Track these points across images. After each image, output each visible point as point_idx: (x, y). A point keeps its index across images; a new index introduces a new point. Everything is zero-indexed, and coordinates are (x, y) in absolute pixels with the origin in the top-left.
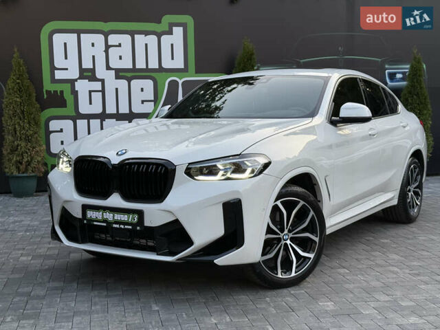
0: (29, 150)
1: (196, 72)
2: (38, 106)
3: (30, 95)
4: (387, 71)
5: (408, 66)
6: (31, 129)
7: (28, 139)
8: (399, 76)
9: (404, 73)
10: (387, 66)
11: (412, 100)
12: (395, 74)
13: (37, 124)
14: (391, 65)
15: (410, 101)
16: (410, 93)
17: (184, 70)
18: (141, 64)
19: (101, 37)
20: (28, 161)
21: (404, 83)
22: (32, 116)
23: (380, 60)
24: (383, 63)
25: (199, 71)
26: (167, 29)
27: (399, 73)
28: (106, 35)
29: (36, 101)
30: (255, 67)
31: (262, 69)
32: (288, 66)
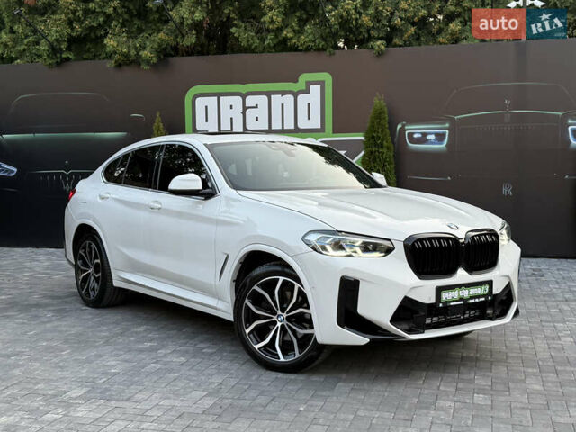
1: (334, 132)
4: (570, 128)
10: (570, 122)
14: (575, 119)
17: (322, 130)
18: (276, 125)
19: (239, 99)
23: (561, 114)
24: (566, 117)
25: (336, 131)
26: (304, 88)
28: (244, 97)
30: (399, 126)
31: (406, 127)
32: (438, 124)
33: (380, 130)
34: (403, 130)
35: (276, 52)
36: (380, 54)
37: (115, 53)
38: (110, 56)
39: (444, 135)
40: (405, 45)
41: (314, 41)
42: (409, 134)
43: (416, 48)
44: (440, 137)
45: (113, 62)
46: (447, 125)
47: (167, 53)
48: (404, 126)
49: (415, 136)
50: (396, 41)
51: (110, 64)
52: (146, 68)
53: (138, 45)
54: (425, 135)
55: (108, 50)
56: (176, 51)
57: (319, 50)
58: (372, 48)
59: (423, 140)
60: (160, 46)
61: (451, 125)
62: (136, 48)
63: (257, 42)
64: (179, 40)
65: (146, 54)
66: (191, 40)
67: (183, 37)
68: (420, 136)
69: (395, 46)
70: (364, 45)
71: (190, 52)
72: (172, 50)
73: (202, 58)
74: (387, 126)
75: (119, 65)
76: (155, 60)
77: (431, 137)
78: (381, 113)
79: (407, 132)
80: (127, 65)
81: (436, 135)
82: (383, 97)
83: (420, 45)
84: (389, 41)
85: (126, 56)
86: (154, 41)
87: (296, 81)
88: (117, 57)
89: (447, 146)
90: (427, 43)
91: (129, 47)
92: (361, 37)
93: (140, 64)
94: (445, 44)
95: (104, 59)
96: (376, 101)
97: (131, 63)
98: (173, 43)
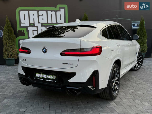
0: (11, 50)
2: (15, 35)
3: (11, 32)
4: (132, 24)
5: (139, 22)
6: (12, 43)
7: (11, 47)
8: (136, 25)
9: (138, 24)
10: (132, 22)
11: (141, 33)
12: (135, 24)
13: (14, 41)
14: (133, 21)
15: (140, 33)
16: (140, 31)
20: (11, 54)
21: (138, 27)
22: (12, 39)
23: (130, 20)
24: (131, 21)
27: (136, 24)
29: (14, 34)
87: (56, 7)
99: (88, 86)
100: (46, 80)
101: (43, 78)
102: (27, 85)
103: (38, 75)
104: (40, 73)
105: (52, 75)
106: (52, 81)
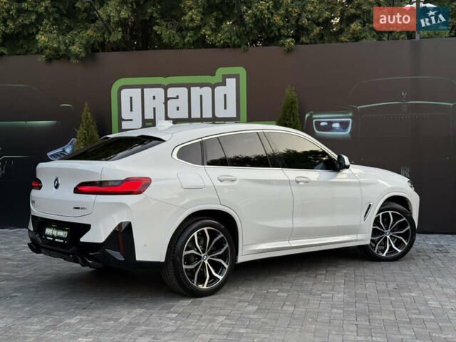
1: (248, 121)
30: (307, 115)
31: (314, 116)
32: (342, 113)
33: (292, 118)
34: (310, 119)
35: (195, 48)
36: (290, 51)
37: (46, 48)
38: (41, 52)
39: (347, 123)
40: (311, 43)
41: (230, 39)
42: (316, 122)
43: (320, 46)
44: (344, 125)
45: (44, 57)
46: (350, 115)
47: (94, 49)
48: (311, 115)
49: (322, 124)
50: (303, 39)
51: (42, 58)
52: (75, 61)
53: (67, 41)
54: (330, 123)
55: (39, 45)
56: (103, 46)
57: (235, 46)
58: (283, 45)
59: (329, 127)
60: (88, 42)
61: (353, 114)
62: (65, 44)
63: (178, 39)
64: (106, 36)
65: (75, 49)
66: (117, 36)
67: (110, 34)
68: (326, 124)
69: (303, 43)
70: (275, 42)
71: (116, 48)
72: (99, 46)
73: (126, 53)
74: (298, 114)
75: (49, 60)
76: (83, 55)
77: (336, 125)
78: (292, 103)
79: (314, 121)
80: (57, 59)
81: (341, 123)
82: (293, 88)
83: (323, 43)
84: (297, 38)
85: (57, 50)
86: (82, 38)
87: (213, 74)
88: (48, 52)
89: (350, 133)
90: (330, 42)
91: (59, 43)
92: (273, 35)
93: (69, 58)
94: (346, 42)
95: (36, 54)
96: (287, 92)
97: (61, 58)
98: (101, 39)
99: (107, 250)
100: (56, 240)
101: (53, 236)
102: (37, 253)
103: (48, 231)
104: (50, 227)
105: (64, 230)
106: (62, 241)
